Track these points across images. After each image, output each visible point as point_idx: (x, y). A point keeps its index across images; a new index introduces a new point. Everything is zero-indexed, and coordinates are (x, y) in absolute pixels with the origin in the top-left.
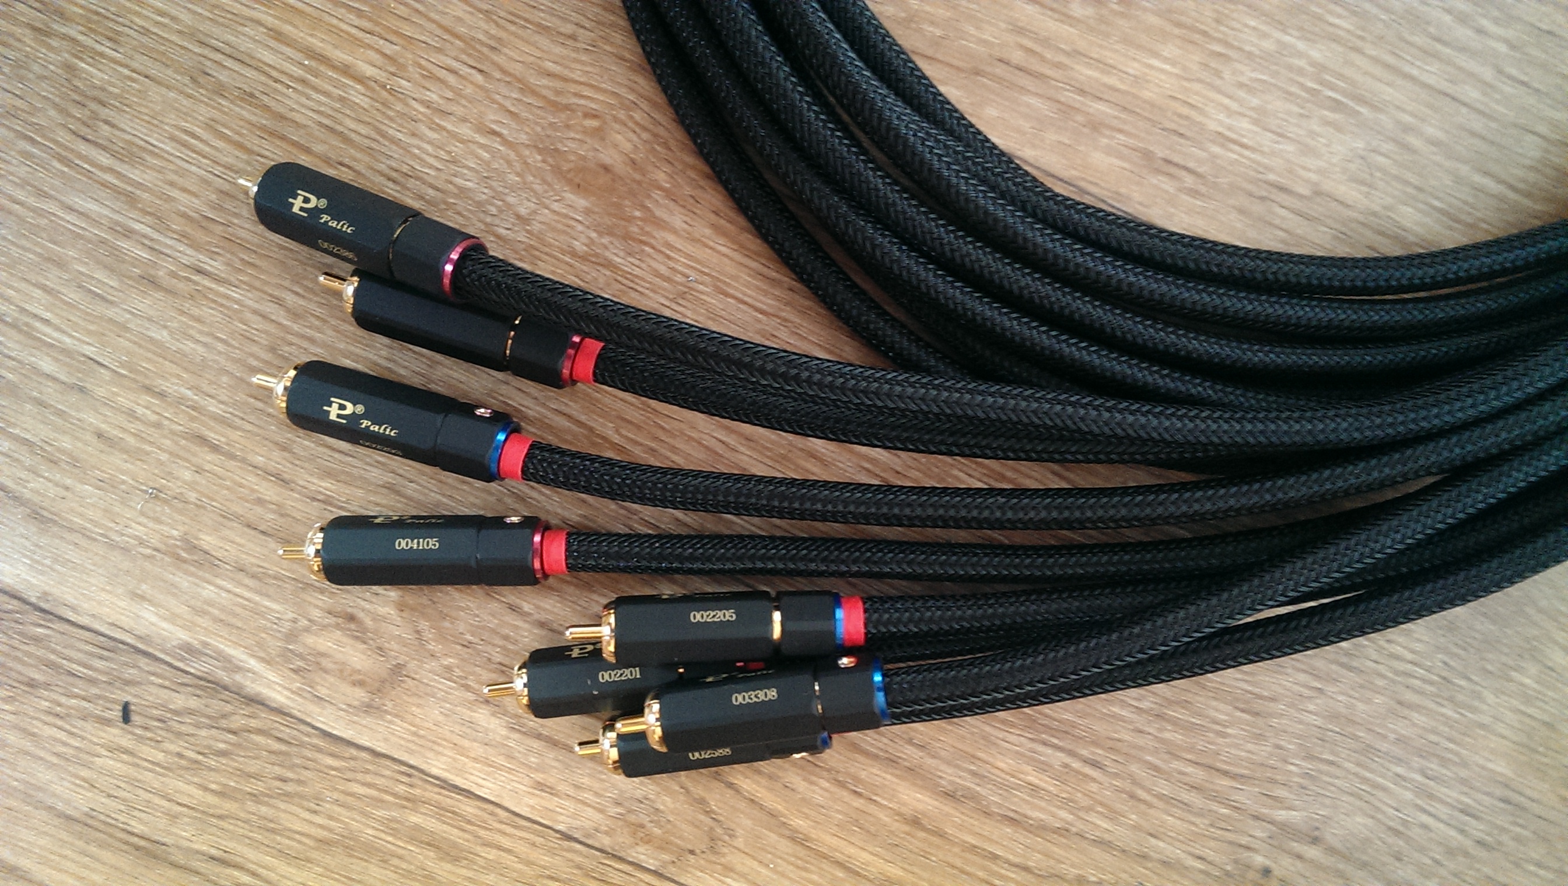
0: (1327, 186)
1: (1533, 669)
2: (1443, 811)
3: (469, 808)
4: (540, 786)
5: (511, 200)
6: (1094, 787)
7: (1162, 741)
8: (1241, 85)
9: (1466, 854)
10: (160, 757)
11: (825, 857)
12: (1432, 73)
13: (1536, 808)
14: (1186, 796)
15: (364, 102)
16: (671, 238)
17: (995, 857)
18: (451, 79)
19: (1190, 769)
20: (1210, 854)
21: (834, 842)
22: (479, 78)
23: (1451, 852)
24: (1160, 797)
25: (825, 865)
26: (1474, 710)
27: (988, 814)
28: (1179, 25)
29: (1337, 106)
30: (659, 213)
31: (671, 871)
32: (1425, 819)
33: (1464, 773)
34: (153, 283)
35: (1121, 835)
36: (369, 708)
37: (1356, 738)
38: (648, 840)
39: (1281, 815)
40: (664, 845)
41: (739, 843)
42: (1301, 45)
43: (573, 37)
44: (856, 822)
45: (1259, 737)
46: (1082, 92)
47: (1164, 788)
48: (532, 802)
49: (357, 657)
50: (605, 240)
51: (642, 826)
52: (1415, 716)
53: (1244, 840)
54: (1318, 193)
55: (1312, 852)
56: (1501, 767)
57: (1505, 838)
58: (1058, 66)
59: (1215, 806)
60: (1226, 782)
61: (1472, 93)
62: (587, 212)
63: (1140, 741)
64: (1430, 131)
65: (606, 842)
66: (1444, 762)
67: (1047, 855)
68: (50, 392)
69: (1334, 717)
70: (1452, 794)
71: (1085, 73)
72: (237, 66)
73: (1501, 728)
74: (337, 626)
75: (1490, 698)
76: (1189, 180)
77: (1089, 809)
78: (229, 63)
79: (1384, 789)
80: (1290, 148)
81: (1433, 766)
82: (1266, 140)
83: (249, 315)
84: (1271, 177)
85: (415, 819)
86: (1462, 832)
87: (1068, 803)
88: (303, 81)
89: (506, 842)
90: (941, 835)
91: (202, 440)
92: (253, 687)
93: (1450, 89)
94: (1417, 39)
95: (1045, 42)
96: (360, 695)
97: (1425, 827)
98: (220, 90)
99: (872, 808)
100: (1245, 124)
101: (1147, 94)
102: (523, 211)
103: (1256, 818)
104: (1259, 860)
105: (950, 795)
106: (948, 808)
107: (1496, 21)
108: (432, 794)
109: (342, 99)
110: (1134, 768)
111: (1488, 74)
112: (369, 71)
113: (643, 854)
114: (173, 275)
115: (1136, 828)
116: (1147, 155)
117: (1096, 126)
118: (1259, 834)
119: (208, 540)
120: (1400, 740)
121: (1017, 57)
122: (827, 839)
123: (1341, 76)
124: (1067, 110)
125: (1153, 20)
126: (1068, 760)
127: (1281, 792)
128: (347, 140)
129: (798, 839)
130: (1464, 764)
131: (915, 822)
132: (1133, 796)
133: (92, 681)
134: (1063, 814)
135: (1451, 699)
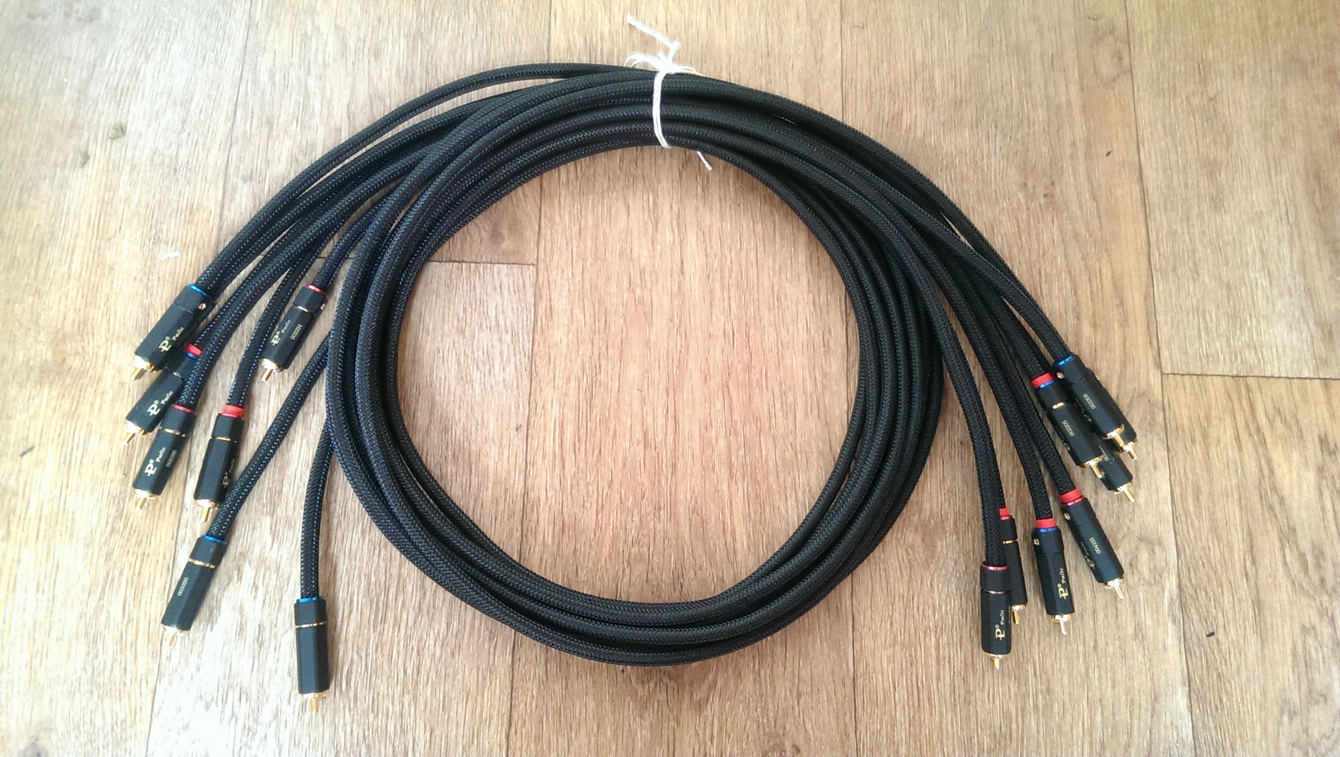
0: (806, 289)
1: (927, 140)
2: (992, 146)
3: (1177, 491)
4: (1155, 467)
5: (951, 569)
6: (1048, 269)
7: (1019, 253)
8: (788, 333)
9: (1002, 130)
10: (1220, 615)
11: (1125, 352)
12: (753, 272)
13: (974, 115)
14: (1034, 236)
15: (945, 637)
16: (935, 506)
17: (1092, 292)
18: (921, 608)
19: (1024, 239)
20: (1050, 219)
21: (1117, 352)
22: (915, 599)
23: (1005, 136)
24: (1039, 245)
25: (1127, 351)
26: (952, 154)
27: (1078, 301)
28: (779, 363)
29: (779, 298)
30: (928, 514)
31: (1160, 405)
32: (997, 150)
33: (975, 146)
34: (1048, 690)
35: (1059, 252)
36: (1160, 544)
37: (983, 189)
38: (1153, 419)
39: (1023, 201)
40: (1153, 413)
41: (1136, 385)
42: (766, 320)
43: (885, 570)
44: (1106, 347)
45: (1000, 222)
46: (816, 385)
47: (1035, 245)
48: (1162, 468)
49: (1144, 556)
50: (947, 529)
51: (1150, 424)
52: (964, 173)
53: (1039, 210)
54: (809, 291)
55: (1030, 184)
56: (967, 134)
57: (990, 120)
58: (811, 397)
59: (1032, 225)
60: (1022, 226)
61: (752, 256)
62: (941, 540)
63: (1023, 261)
64: (771, 264)
65: (1162, 434)
66: (975, 154)
67: (1081, 274)
68: (1108, 712)
69: (979, 200)
70: (985, 145)
71: (809, 386)
72: (957, 689)
73: (953, 139)
74: (1136, 568)
75: (945, 150)
76: (827, 336)
77: (1057, 268)
78: (957, 692)
79: (995, 170)
80: (800, 308)
81: (978, 157)
82: (802, 316)
83: (1042, 648)
84: (812, 309)
85: (1191, 509)
86: (996, 136)
87: (1059, 275)
88: (949, 662)
89: (1182, 472)
90: (1094, 315)
91: (1095, 647)
92: (1175, 591)
93: (754, 264)
94: (745, 283)
95: (806, 404)
96: (1157, 549)
97: (1000, 149)
98: (968, 692)
99: (1098, 343)
100: (800, 326)
101: (806, 362)
102: (953, 563)
103: (1028, 209)
104: (1042, 201)
105: (1078, 318)
106: (1083, 316)
107: (726, 259)
108: (1179, 507)
109: (948, 645)
110: (1034, 258)
111: (743, 253)
112: (933, 639)
113: (1160, 418)
114: (1041, 683)
115: (1054, 248)
116: (826, 353)
117: (825, 375)
118: (1033, 205)
119: (1130, 630)
120: (975, 172)
121: (815, 412)
122: (1118, 354)
123: (769, 301)
124: (824, 387)
125: (782, 372)
126: (1043, 283)
127: (1015, 204)
128: (961, 638)
129: (1124, 364)
130: (972, 147)
131: (1095, 326)
132: (1044, 254)
133: (1206, 654)
134: (1063, 276)
135: (952, 163)
